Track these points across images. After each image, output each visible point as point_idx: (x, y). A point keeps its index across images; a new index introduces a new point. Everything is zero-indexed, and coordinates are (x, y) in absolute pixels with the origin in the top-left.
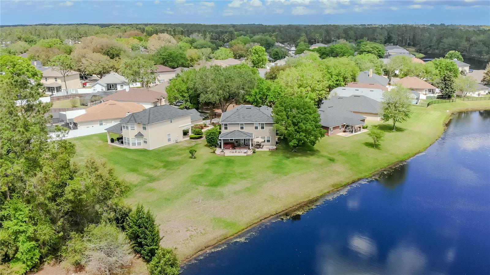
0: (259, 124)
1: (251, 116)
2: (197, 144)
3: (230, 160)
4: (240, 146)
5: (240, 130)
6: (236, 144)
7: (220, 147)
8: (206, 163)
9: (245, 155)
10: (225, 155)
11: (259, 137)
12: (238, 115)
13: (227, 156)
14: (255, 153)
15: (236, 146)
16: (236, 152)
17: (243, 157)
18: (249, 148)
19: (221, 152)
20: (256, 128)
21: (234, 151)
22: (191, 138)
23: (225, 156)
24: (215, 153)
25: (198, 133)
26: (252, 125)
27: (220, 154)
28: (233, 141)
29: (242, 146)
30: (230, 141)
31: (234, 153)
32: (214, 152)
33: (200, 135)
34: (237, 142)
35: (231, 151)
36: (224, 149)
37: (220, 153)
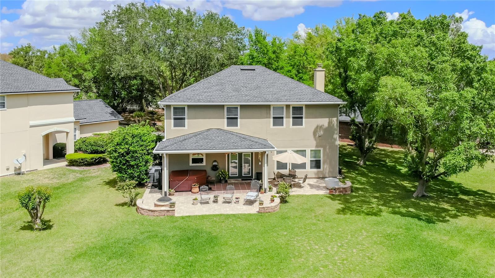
0: (288, 106)
1: (258, 87)
2: (82, 180)
3: (198, 233)
4: (226, 181)
5: (226, 128)
6: (213, 175)
7: (158, 185)
8: (79, 256)
9: (254, 209)
10: (176, 215)
11: (286, 151)
12: (217, 85)
13: (183, 218)
14: (286, 202)
15: (212, 183)
16: (215, 201)
17: (247, 217)
18: (261, 187)
19: (160, 200)
20: (278, 120)
21: (210, 196)
22: (73, 163)
23: (173, 216)
24: (135, 205)
25: (95, 148)
26: (264, 112)
27: (153, 208)
28: (204, 163)
29: (233, 181)
30: (191, 164)
31: (207, 203)
32: (132, 203)
33: (101, 155)
34: (215, 168)
35: (198, 196)
36: (173, 191)
37: (156, 205)
